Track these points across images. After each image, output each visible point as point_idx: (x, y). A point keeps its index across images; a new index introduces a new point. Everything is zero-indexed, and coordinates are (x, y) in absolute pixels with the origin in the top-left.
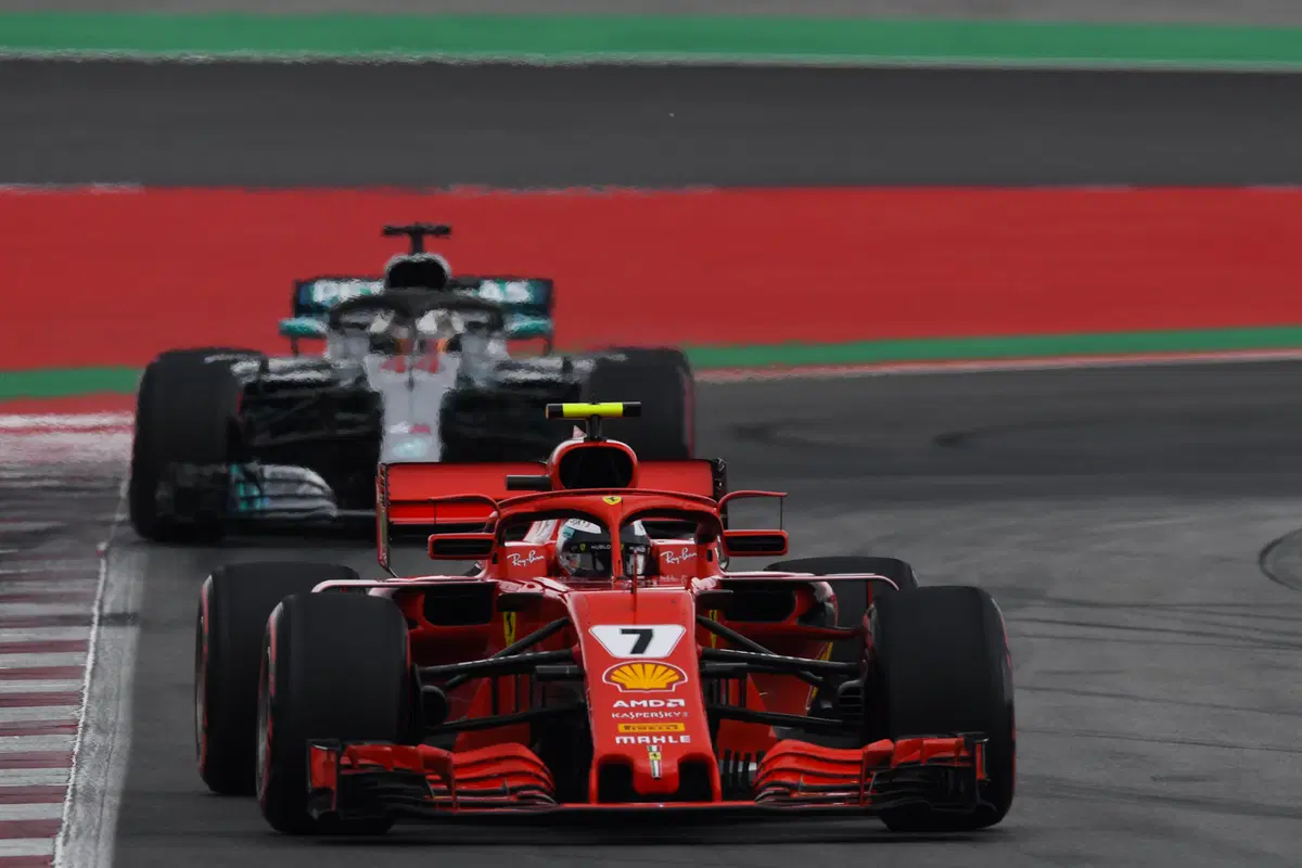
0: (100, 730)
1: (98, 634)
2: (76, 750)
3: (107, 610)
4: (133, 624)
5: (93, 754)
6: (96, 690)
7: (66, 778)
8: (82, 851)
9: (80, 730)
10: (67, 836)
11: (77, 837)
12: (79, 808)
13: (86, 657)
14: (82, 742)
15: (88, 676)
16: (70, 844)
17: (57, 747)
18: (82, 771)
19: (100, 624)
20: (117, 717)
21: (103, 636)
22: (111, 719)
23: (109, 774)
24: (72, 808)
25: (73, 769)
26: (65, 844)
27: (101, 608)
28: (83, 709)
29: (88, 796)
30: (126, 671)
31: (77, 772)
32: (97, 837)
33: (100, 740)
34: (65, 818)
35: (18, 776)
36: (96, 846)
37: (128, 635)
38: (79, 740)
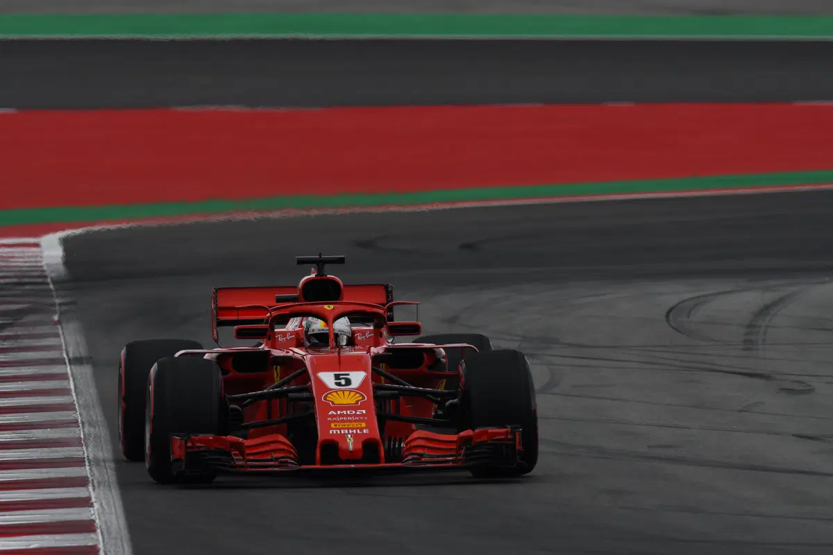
0: (90, 424)
1: (71, 369)
2: (82, 436)
3: (71, 355)
4: (87, 363)
5: (91, 439)
6: (81, 402)
7: (82, 453)
8: (104, 494)
9: (80, 425)
10: (93, 486)
11: (99, 486)
12: (94, 469)
13: (69, 383)
14: (84, 432)
15: (74, 394)
16: (96, 490)
17: (71, 435)
18: (90, 449)
19: (70, 364)
20: (97, 417)
21: (74, 371)
22: (94, 418)
23: (104, 449)
24: (91, 469)
25: (84, 448)
26: (94, 490)
27: (67, 355)
28: (78, 413)
29: (96, 462)
30: (93, 391)
31: (87, 449)
32: (109, 485)
33: (92, 430)
34: (89, 476)
35: (57, 452)
36: (111, 491)
37: (87, 370)
38: (82, 430)
